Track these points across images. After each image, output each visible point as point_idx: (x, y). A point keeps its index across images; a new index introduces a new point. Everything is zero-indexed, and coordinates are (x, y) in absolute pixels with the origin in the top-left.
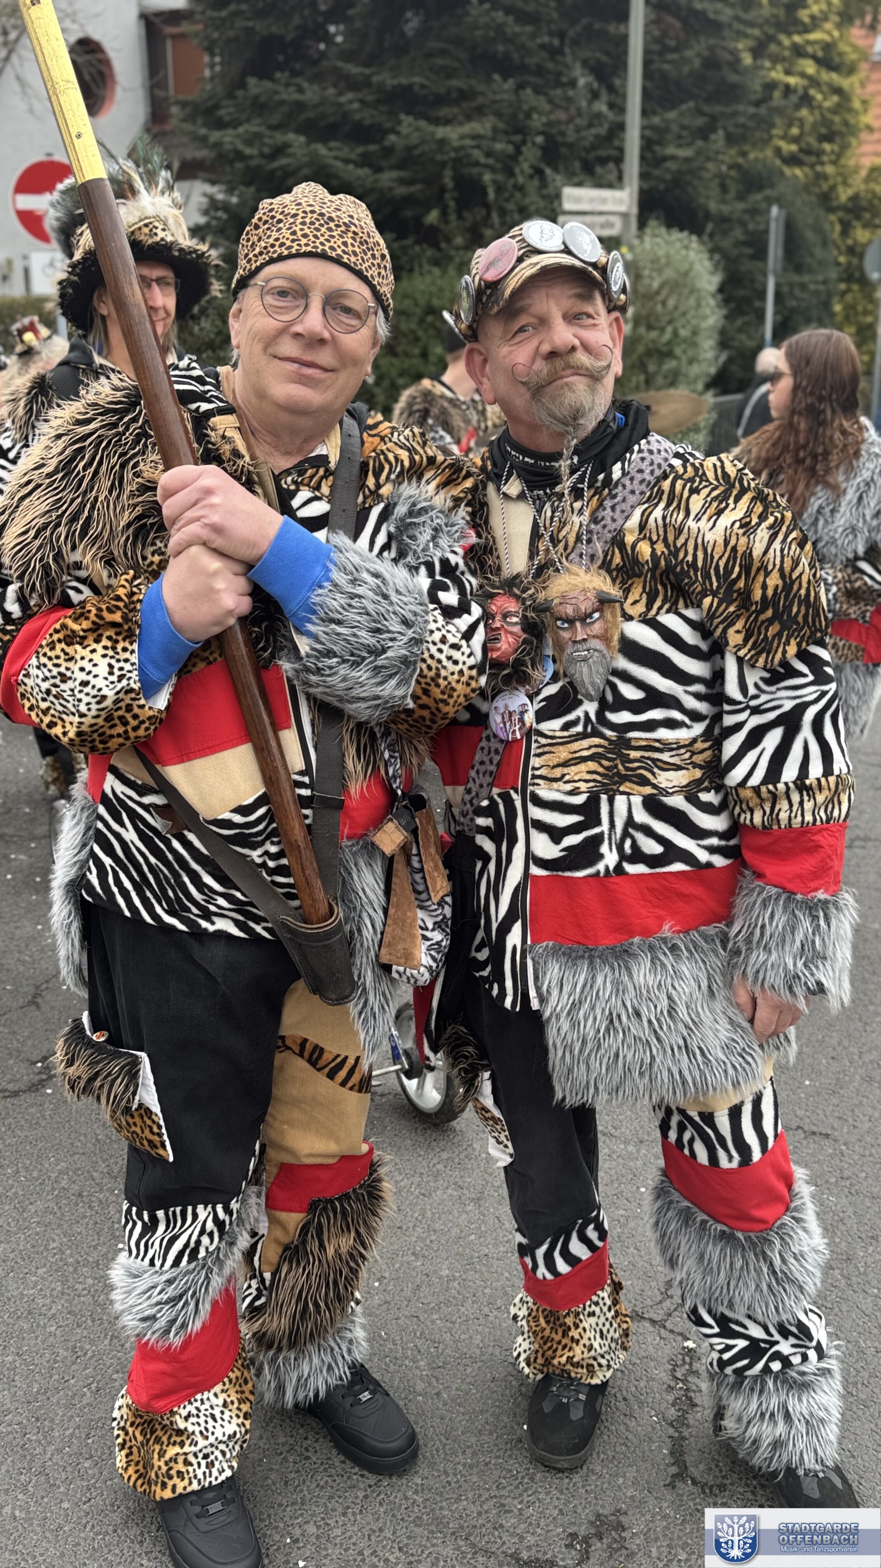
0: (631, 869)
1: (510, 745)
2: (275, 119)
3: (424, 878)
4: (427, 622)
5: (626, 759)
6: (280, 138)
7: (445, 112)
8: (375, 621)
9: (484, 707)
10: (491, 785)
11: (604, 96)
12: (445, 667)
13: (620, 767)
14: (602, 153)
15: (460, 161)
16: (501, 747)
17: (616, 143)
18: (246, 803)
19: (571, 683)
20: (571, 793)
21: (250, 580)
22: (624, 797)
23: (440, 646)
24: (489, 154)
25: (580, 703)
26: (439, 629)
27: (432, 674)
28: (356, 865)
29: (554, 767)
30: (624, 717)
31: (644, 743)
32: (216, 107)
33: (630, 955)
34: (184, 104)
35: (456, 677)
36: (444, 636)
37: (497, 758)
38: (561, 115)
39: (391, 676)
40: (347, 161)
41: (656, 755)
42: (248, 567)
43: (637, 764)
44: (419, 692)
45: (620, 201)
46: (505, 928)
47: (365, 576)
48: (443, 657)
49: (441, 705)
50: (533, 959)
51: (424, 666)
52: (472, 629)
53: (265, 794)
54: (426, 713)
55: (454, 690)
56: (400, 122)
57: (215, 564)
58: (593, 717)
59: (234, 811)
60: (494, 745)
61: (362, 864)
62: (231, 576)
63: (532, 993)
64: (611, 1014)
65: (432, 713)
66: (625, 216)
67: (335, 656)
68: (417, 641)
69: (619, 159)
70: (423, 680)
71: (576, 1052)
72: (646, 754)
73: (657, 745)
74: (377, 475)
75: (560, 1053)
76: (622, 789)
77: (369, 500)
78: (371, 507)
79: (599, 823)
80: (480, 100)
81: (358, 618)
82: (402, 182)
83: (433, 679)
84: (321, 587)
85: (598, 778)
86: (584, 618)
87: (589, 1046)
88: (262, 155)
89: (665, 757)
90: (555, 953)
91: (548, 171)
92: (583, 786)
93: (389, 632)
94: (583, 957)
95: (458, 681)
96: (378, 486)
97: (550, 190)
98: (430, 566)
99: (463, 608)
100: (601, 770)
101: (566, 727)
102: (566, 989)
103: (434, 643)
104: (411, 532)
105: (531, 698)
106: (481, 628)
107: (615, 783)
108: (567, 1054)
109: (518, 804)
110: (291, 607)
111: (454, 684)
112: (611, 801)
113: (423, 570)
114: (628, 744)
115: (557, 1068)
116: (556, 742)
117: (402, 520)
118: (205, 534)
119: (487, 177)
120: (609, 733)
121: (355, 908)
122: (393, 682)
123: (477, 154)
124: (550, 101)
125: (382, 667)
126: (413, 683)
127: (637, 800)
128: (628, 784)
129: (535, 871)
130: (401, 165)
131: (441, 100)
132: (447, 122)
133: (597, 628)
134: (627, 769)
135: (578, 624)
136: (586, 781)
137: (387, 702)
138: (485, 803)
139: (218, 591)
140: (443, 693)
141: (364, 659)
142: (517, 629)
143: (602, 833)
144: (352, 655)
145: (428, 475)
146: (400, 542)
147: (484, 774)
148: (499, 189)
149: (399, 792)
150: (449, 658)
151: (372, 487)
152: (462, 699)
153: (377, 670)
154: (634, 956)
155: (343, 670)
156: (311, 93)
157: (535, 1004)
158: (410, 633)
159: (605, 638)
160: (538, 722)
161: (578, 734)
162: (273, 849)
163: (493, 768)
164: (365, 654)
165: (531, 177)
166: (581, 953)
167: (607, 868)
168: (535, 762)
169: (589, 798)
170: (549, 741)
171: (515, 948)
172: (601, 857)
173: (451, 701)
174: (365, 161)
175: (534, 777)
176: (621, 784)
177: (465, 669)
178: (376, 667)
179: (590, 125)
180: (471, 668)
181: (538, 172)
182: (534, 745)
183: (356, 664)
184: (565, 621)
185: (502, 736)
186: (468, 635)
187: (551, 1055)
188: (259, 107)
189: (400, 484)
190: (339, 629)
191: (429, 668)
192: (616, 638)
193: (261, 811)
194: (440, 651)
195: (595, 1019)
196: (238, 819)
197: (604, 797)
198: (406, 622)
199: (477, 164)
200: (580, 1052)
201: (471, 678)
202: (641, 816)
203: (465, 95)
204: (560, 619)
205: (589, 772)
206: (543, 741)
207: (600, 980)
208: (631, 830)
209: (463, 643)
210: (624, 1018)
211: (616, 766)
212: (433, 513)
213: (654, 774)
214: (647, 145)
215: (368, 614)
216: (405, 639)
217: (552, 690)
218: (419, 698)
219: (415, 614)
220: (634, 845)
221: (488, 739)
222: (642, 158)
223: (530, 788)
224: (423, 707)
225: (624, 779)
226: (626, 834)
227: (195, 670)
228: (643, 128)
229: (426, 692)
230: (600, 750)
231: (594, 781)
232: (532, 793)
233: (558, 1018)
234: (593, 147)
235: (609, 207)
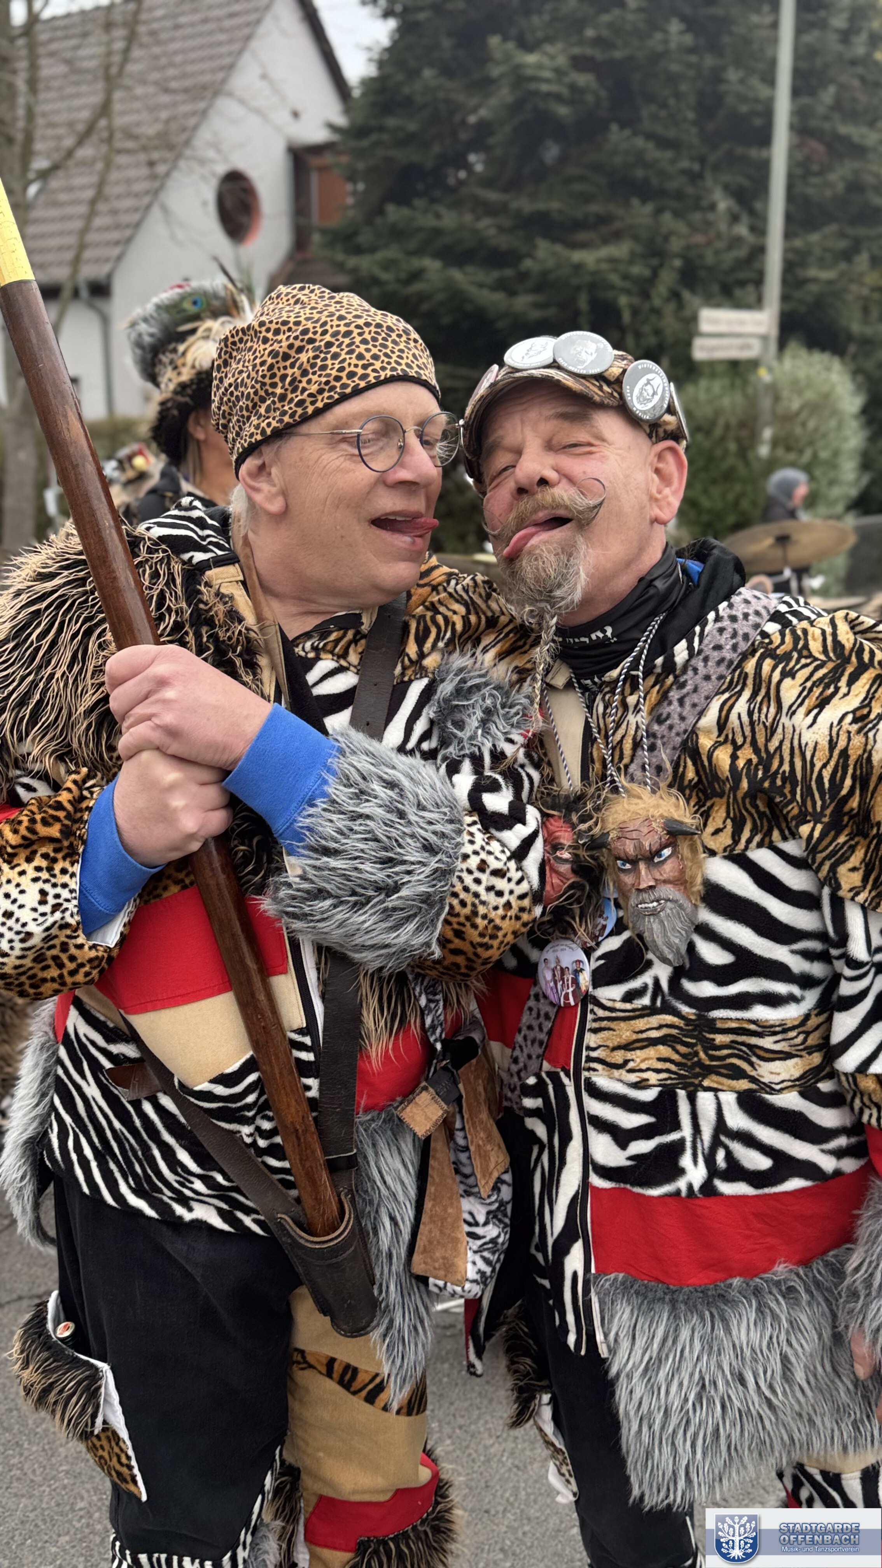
0: (726, 1188)
1: (563, 1010)
2: (413, 244)
3: (469, 1158)
4: (459, 845)
5: (710, 1046)
6: (417, 263)
7: (582, 236)
8: (386, 849)
9: (534, 955)
10: (541, 1057)
11: (745, 219)
12: (483, 903)
13: (702, 1055)
14: (742, 275)
15: (596, 285)
16: (552, 1013)
17: (756, 265)
18: (229, 1070)
19: (640, 936)
20: (637, 1086)
21: (225, 791)
22: (710, 1095)
23: (477, 874)
24: (626, 277)
25: (649, 964)
26: (476, 853)
27: (467, 910)
28: (374, 1145)
29: (614, 1049)
30: (706, 989)
31: (734, 1025)
32: (355, 234)
33: (726, 1302)
34: (324, 232)
35: (501, 912)
36: (483, 862)
37: (548, 1025)
38: (699, 239)
39: (408, 919)
40: (481, 286)
41: (754, 1041)
42: (223, 773)
43: (725, 1052)
44: (450, 934)
45: (759, 323)
46: (563, 1247)
47: (376, 787)
48: (481, 890)
49: (480, 950)
50: (598, 1293)
51: (455, 902)
52: (527, 843)
53: (252, 1056)
54: (460, 960)
55: (498, 928)
56: (535, 247)
57: (170, 774)
58: (665, 985)
59: (214, 1081)
60: (545, 1008)
61: (382, 1144)
62: (194, 788)
63: (600, 1337)
64: (702, 1378)
65: (469, 959)
66: (764, 338)
67: (329, 895)
68: (443, 874)
69: (759, 280)
70: (454, 920)
71: (657, 1427)
72: (740, 1039)
73: (753, 1027)
74: (420, 642)
75: (635, 1427)
76: (706, 1083)
77: (409, 672)
78: (411, 681)
79: (676, 1126)
80: (617, 225)
81: (361, 846)
82: (536, 306)
83: (468, 918)
84: (313, 805)
85: (673, 1068)
86: (651, 857)
87: (674, 1420)
88: (398, 281)
89: (768, 1043)
90: (625, 1288)
91: (686, 295)
92: (653, 1078)
93: (404, 862)
94: (662, 1300)
95: (504, 918)
96: (422, 655)
97: (687, 313)
98: (477, 762)
99: (516, 816)
100: (675, 1057)
101: (629, 997)
102: (640, 1342)
103: (470, 872)
104: (458, 716)
105: (588, 952)
106: (539, 843)
107: (696, 1076)
108: (645, 1429)
109: (570, 1091)
110: (278, 826)
111: (498, 921)
112: (692, 1099)
113: (467, 766)
114: (712, 1026)
115: (632, 1449)
116: (617, 1017)
117: (446, 701)
118: (156, 737)
119: (623, 301)
120: (685, 1009)
121: (371, 1202)
122: (411, 927)
123: (614, 278)
124: (690, 225)
125: (394, 909)
126: (439, 925)
127: (729, 1099)
128: (714, 1077)
129: (596, 1181)
130: (537, 289)
131: (578, 225)
132: (583, 245)
133: (669, 869)
134: (712, 1058)
135: (642, 866)
136: (658, 1071)
137: (404, 951)
138: (532, 1081)
139: (175, 810)
140: (482, 935)
141: (369, 899)
142: (565, 868)
143: (682, 1141)
144: (354, 893)
145: (486, 641)
146: (443, 729)
147: (533, 1041)
148: (635, 312)
149: (439, 1046)
150: (490, 889)
151: (414, 656)
152: (510, 938)
153: (387, 913)
154: (733, 1303)
155: (341, 914)
156: (449, 219)
157: (603, 1351)
158: (433, 863)
159: (681, 881)
160: (595, 987)
161: (644, 1008)
162: (266, 1125)
163: (543, 1036)
164: (371, 893)
165: (668, 300)
166: (660, 1294)
167: (690, 1187)
168: (591, 1039)
169: (661, 1094)
170: (607, 1014)
171: (575, 1275)
172: (682, 1172)
173: (495, 943)
174: (500, 285)
175: (589, 1059)
176: (704, 1077)
177: (513, 899)
178: (386, 910)
179: (730, 247)
180: (522, 897)
181: (675, 295)
182: (590, 1017)
183: (358, 906)
184: (627, 860)
185: (553, 998)
186: (520, 854)
187: (624, 1431)
188: (397, 234)
189: (450, 653)
190: (333, 862)
191: (463, 904)
192: (699, 880)
193: (252, 1078)
194: (478, 881)
195: (681, 1384)
196: (220, 1090)
197: (682, 1094)
198: (429, 848)
199: (612, 287)
200: (663, 1428)
201: (522, 909)
202: (737, 1119)
203: (602, 220)
204: (620, 859)
205: (659, 1059)
206: (601, 1013)
207: (685, 1334)
208: (723, 1138)
209: (512, 865)
210: (720, 1383)
211: (696, 1054)
212: (486, 691)
213: (752, 1064)
214: (789, 267)
215: (376, 840)
216: (428, 870)
217: (613, 944)
218: (449, 941)
219: (443, 835)
220: (729, 1156)
221: (537, 997)
222: (785, 282)
223: (585, 1074)
224: (457, 952)
225: (708, 1071)
226: (716, 1143)
227: (166, 895)
228: (786, 251)
229: (459, 934)
230: (674, 1032)
231: (667, 1071)
232: (588, 1080)
233: (629, 1377)
234: (733, 270)
235: (748, 329)
